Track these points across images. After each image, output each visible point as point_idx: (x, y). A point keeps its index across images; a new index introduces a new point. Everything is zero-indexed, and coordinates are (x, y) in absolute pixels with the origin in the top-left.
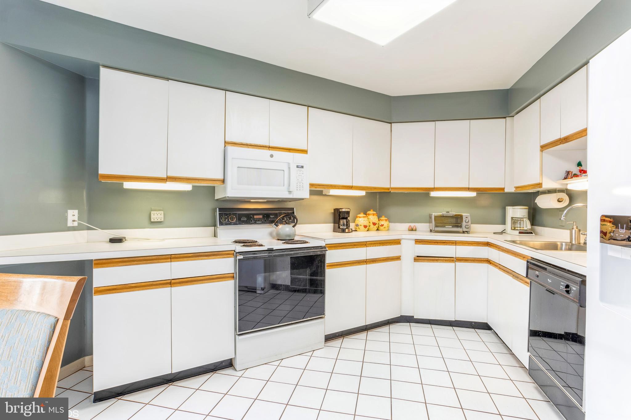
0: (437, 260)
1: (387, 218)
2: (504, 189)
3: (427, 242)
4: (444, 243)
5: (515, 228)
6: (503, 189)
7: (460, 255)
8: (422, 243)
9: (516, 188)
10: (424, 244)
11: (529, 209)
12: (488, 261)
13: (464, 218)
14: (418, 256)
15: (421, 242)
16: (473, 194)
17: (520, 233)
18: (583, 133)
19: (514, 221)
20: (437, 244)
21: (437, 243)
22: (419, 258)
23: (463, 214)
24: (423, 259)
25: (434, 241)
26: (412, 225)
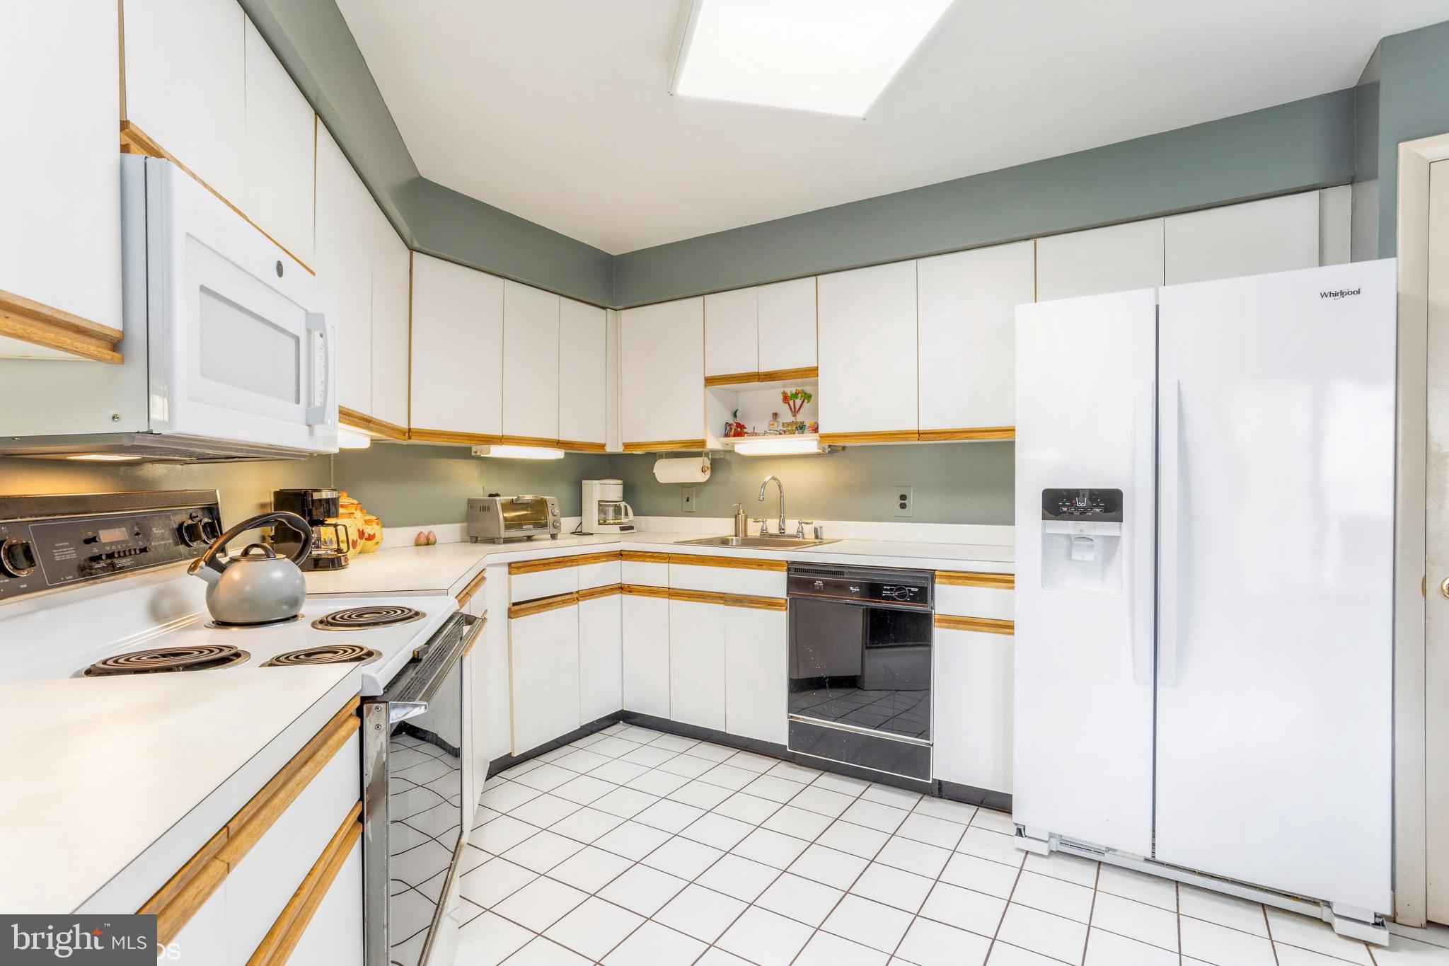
0: (549, 605)
1: (373, 515)
2: (604, 446)
3: (530, 566)
4: (560, 562)
5: (605, 521)
6: (602, 446)
7: (586, 584)
8: (523, 569)
9: (626, 446)
10: (529, 572)
11: (623, 484)
12: (623, 589)
13: (549, 505)
14: (514, 604)
15: (520, 567)
16: (558, 454)
17: (622, 529)
18: (813, 372)
19: (602, 505)
20: (549, 567)
21: (548, 564)
22: (518, 609)
23: (545, 497)
24: (527, 609)
25: (542, 562)
26: (425, 529)
